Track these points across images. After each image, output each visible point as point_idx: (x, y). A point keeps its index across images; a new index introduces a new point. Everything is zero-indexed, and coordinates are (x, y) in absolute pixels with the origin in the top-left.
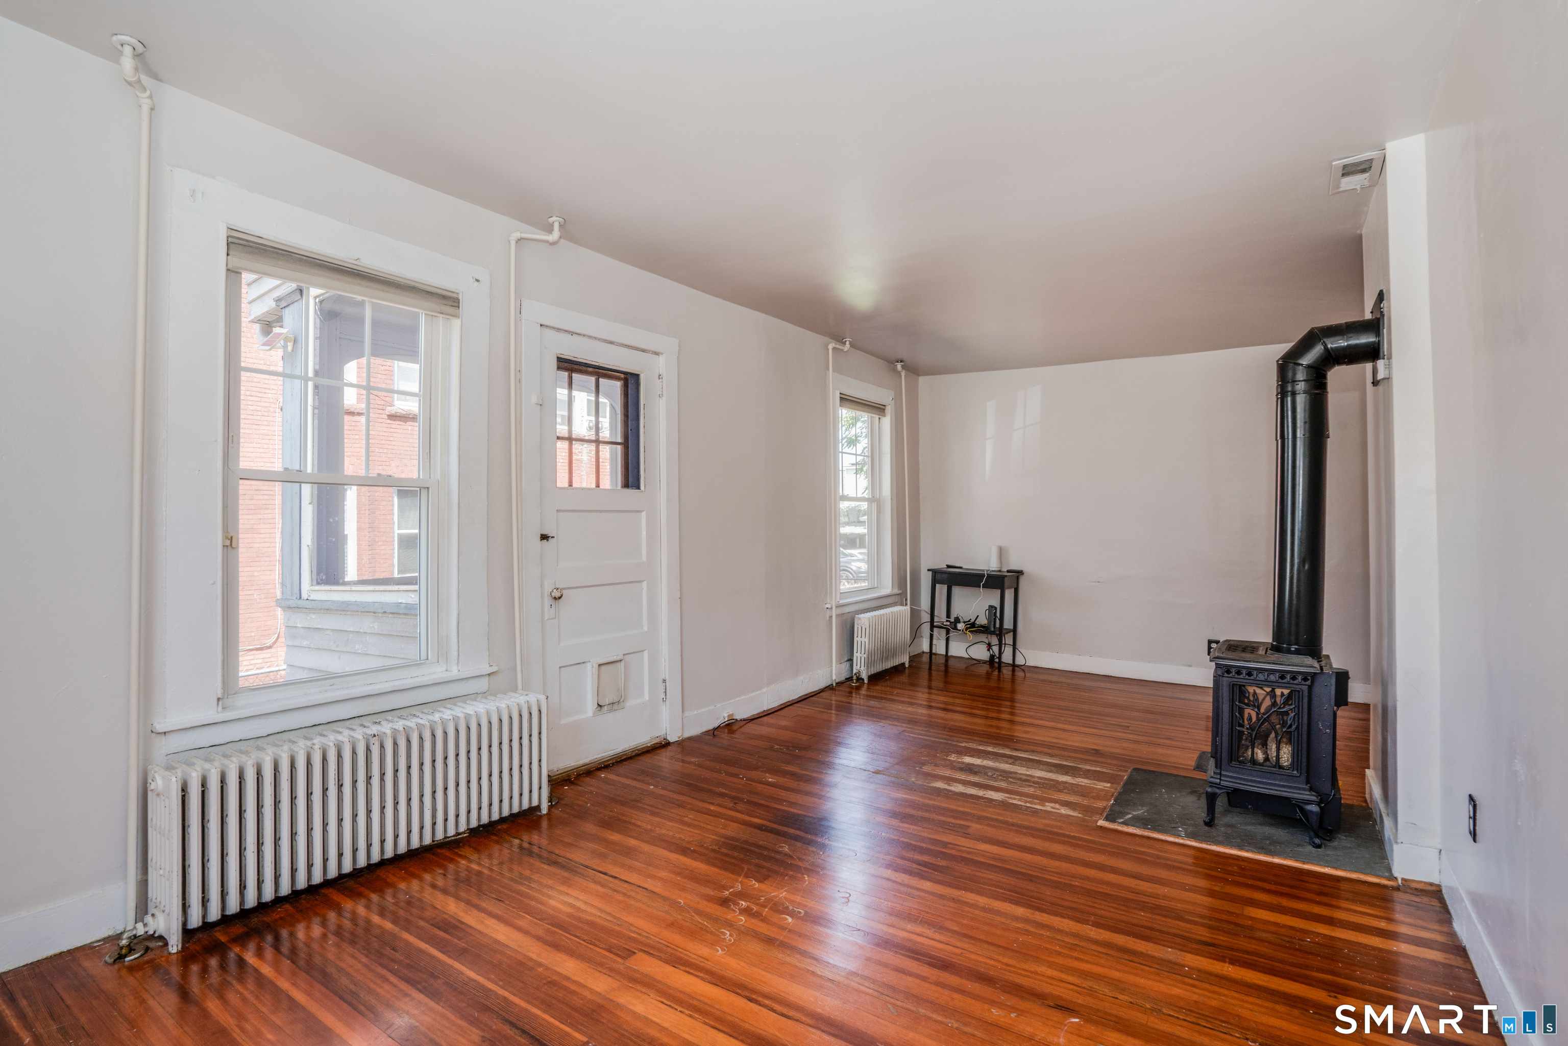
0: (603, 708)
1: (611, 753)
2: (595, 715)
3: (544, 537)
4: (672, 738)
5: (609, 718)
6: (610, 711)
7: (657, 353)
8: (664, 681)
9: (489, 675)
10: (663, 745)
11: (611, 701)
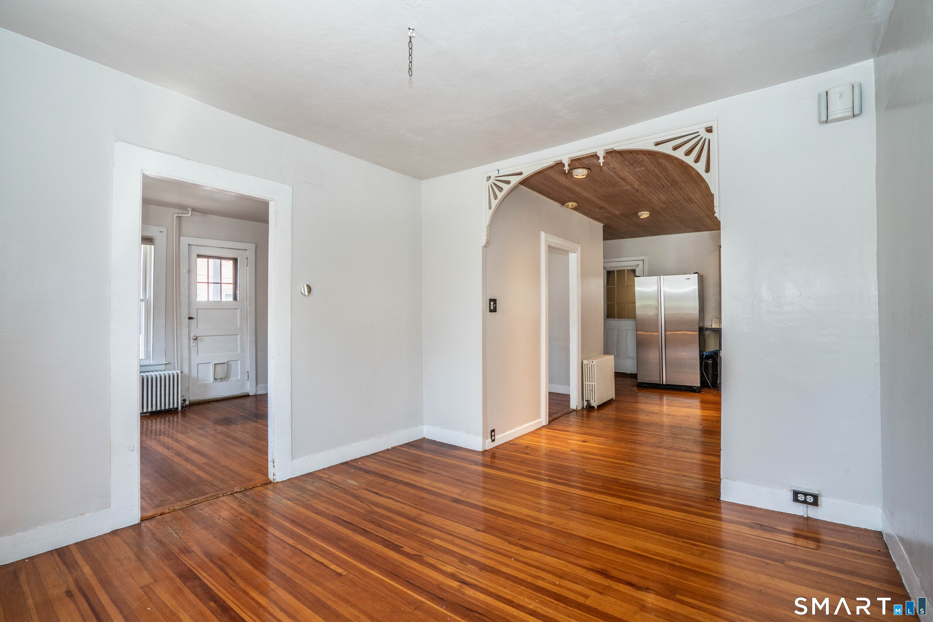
0: (217, 380)
1: (221, 396)
2: (213, 382)
3: (190, 318)
4: (251, 394)
5: (220, 384)
6: (221, 381)
7: (246, 250)
8: (248, 372)
9: (166, 364)
10: (247, 396)
11: (221, 377)
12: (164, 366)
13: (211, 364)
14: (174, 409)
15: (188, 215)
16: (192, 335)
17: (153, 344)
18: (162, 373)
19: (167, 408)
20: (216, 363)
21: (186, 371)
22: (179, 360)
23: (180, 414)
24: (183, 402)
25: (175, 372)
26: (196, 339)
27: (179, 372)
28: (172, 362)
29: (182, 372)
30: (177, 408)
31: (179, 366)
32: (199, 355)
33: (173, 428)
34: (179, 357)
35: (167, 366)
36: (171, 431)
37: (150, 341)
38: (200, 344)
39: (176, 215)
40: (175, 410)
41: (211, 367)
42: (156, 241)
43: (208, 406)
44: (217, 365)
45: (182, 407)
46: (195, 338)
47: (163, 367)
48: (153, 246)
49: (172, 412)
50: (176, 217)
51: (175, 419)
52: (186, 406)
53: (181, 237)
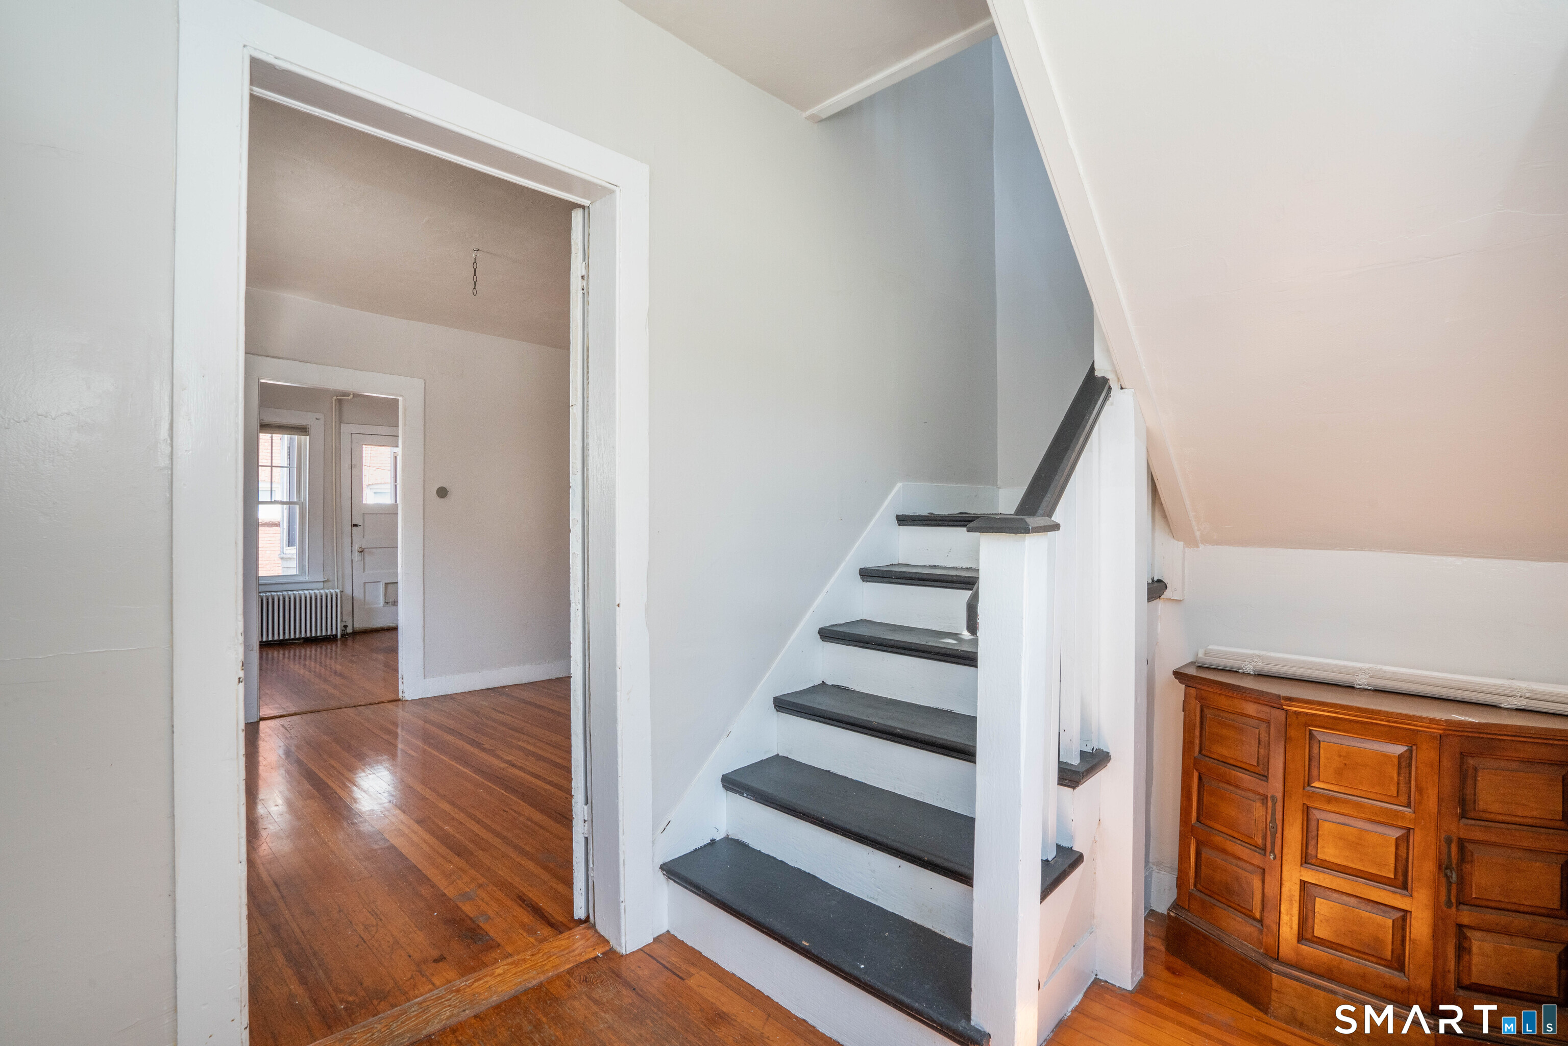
0: (389, 604)
1: (392, 625)
2: (384, 606)
3: (354, 525)
5: (391, 609)
6: (393, 605)
9: (324, 581)
11: (393, 601)
12: (322, 583)
13: (381, 583)
14: (333, 636)
15: (349, 398)
16: (356, 547)
17: (308, 556)
18: (317, 592)
19: (324, 634)
20: (387, 582)
21: (348, 591)
22: (340, 578)
23: (339, 642)
24: (344, 629)
25: (332, 591)
26: (361, 552)
27: (338, 591)
28: (331, 579)
29: (342, 592)
30: (336, 635)
31: (340, 584)
32: (366, 572)
33: (331, 658)
34: (340, 574)
35: (325, 584)
36: (328, 661)
37: (306, 553)
38: (368, 558)
39: (335, 398)
40: (334, 638)
41: (381, 587)
42: (312, 431)
43: (376, 635)
44: (389, 585)
45: (342, 636)
46: (360, 550)
47: (321, 585)
48: (308, 437)
49: (330, 639)
50: (336, 400)
51: (334, 649)
52: (347, 634)
53: (342, 425)
